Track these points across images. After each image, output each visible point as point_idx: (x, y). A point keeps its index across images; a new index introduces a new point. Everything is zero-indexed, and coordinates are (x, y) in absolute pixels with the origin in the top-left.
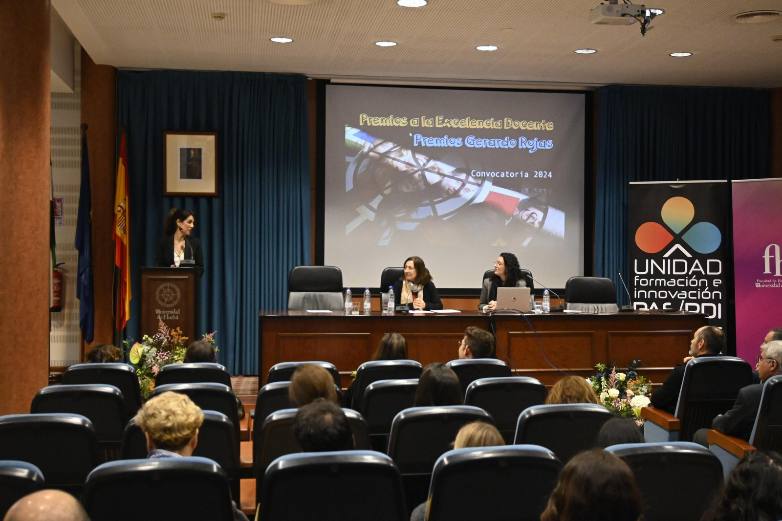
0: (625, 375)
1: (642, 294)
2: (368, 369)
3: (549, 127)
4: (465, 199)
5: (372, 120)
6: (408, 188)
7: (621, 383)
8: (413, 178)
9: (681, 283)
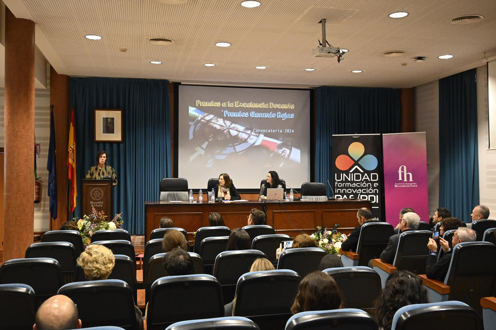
0: (331, 232)
1: (339, 191)
2: (202, 231)
3: (292, 107)
4: (250, 144)
5: (203, 103)
6: (221, 138)
7: (330, 236)
8: (224, 133)
9: (358, 185)
